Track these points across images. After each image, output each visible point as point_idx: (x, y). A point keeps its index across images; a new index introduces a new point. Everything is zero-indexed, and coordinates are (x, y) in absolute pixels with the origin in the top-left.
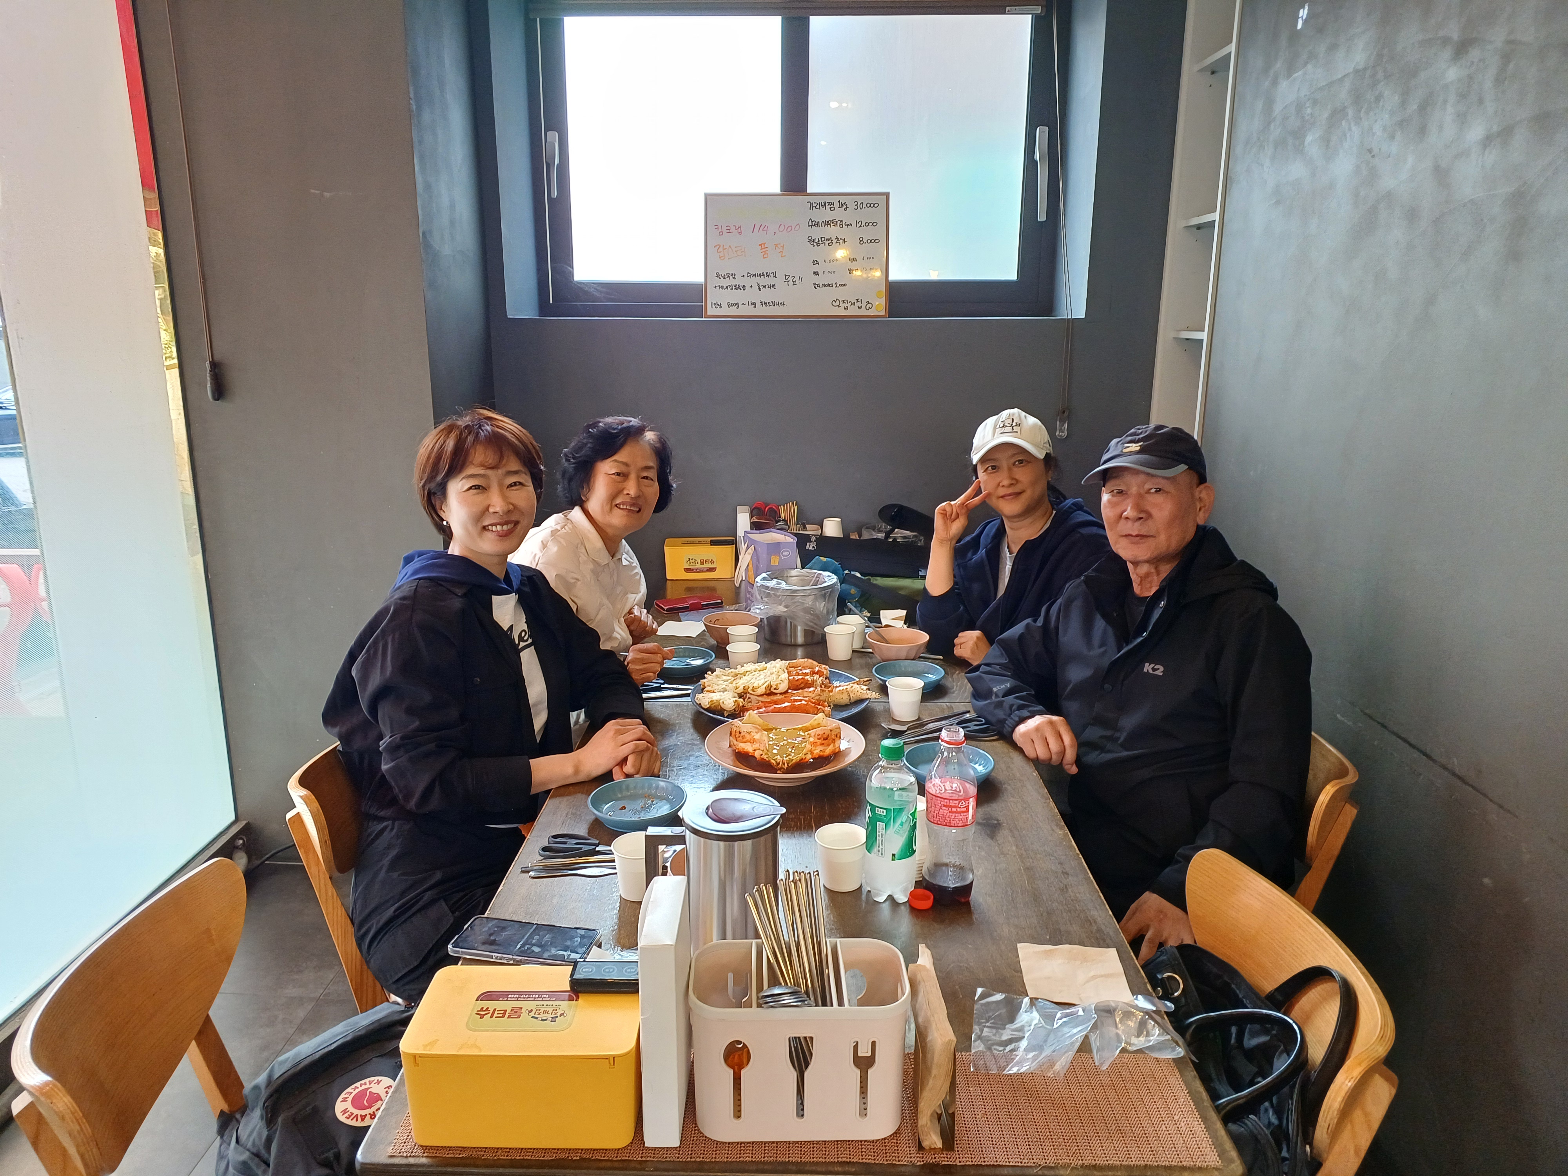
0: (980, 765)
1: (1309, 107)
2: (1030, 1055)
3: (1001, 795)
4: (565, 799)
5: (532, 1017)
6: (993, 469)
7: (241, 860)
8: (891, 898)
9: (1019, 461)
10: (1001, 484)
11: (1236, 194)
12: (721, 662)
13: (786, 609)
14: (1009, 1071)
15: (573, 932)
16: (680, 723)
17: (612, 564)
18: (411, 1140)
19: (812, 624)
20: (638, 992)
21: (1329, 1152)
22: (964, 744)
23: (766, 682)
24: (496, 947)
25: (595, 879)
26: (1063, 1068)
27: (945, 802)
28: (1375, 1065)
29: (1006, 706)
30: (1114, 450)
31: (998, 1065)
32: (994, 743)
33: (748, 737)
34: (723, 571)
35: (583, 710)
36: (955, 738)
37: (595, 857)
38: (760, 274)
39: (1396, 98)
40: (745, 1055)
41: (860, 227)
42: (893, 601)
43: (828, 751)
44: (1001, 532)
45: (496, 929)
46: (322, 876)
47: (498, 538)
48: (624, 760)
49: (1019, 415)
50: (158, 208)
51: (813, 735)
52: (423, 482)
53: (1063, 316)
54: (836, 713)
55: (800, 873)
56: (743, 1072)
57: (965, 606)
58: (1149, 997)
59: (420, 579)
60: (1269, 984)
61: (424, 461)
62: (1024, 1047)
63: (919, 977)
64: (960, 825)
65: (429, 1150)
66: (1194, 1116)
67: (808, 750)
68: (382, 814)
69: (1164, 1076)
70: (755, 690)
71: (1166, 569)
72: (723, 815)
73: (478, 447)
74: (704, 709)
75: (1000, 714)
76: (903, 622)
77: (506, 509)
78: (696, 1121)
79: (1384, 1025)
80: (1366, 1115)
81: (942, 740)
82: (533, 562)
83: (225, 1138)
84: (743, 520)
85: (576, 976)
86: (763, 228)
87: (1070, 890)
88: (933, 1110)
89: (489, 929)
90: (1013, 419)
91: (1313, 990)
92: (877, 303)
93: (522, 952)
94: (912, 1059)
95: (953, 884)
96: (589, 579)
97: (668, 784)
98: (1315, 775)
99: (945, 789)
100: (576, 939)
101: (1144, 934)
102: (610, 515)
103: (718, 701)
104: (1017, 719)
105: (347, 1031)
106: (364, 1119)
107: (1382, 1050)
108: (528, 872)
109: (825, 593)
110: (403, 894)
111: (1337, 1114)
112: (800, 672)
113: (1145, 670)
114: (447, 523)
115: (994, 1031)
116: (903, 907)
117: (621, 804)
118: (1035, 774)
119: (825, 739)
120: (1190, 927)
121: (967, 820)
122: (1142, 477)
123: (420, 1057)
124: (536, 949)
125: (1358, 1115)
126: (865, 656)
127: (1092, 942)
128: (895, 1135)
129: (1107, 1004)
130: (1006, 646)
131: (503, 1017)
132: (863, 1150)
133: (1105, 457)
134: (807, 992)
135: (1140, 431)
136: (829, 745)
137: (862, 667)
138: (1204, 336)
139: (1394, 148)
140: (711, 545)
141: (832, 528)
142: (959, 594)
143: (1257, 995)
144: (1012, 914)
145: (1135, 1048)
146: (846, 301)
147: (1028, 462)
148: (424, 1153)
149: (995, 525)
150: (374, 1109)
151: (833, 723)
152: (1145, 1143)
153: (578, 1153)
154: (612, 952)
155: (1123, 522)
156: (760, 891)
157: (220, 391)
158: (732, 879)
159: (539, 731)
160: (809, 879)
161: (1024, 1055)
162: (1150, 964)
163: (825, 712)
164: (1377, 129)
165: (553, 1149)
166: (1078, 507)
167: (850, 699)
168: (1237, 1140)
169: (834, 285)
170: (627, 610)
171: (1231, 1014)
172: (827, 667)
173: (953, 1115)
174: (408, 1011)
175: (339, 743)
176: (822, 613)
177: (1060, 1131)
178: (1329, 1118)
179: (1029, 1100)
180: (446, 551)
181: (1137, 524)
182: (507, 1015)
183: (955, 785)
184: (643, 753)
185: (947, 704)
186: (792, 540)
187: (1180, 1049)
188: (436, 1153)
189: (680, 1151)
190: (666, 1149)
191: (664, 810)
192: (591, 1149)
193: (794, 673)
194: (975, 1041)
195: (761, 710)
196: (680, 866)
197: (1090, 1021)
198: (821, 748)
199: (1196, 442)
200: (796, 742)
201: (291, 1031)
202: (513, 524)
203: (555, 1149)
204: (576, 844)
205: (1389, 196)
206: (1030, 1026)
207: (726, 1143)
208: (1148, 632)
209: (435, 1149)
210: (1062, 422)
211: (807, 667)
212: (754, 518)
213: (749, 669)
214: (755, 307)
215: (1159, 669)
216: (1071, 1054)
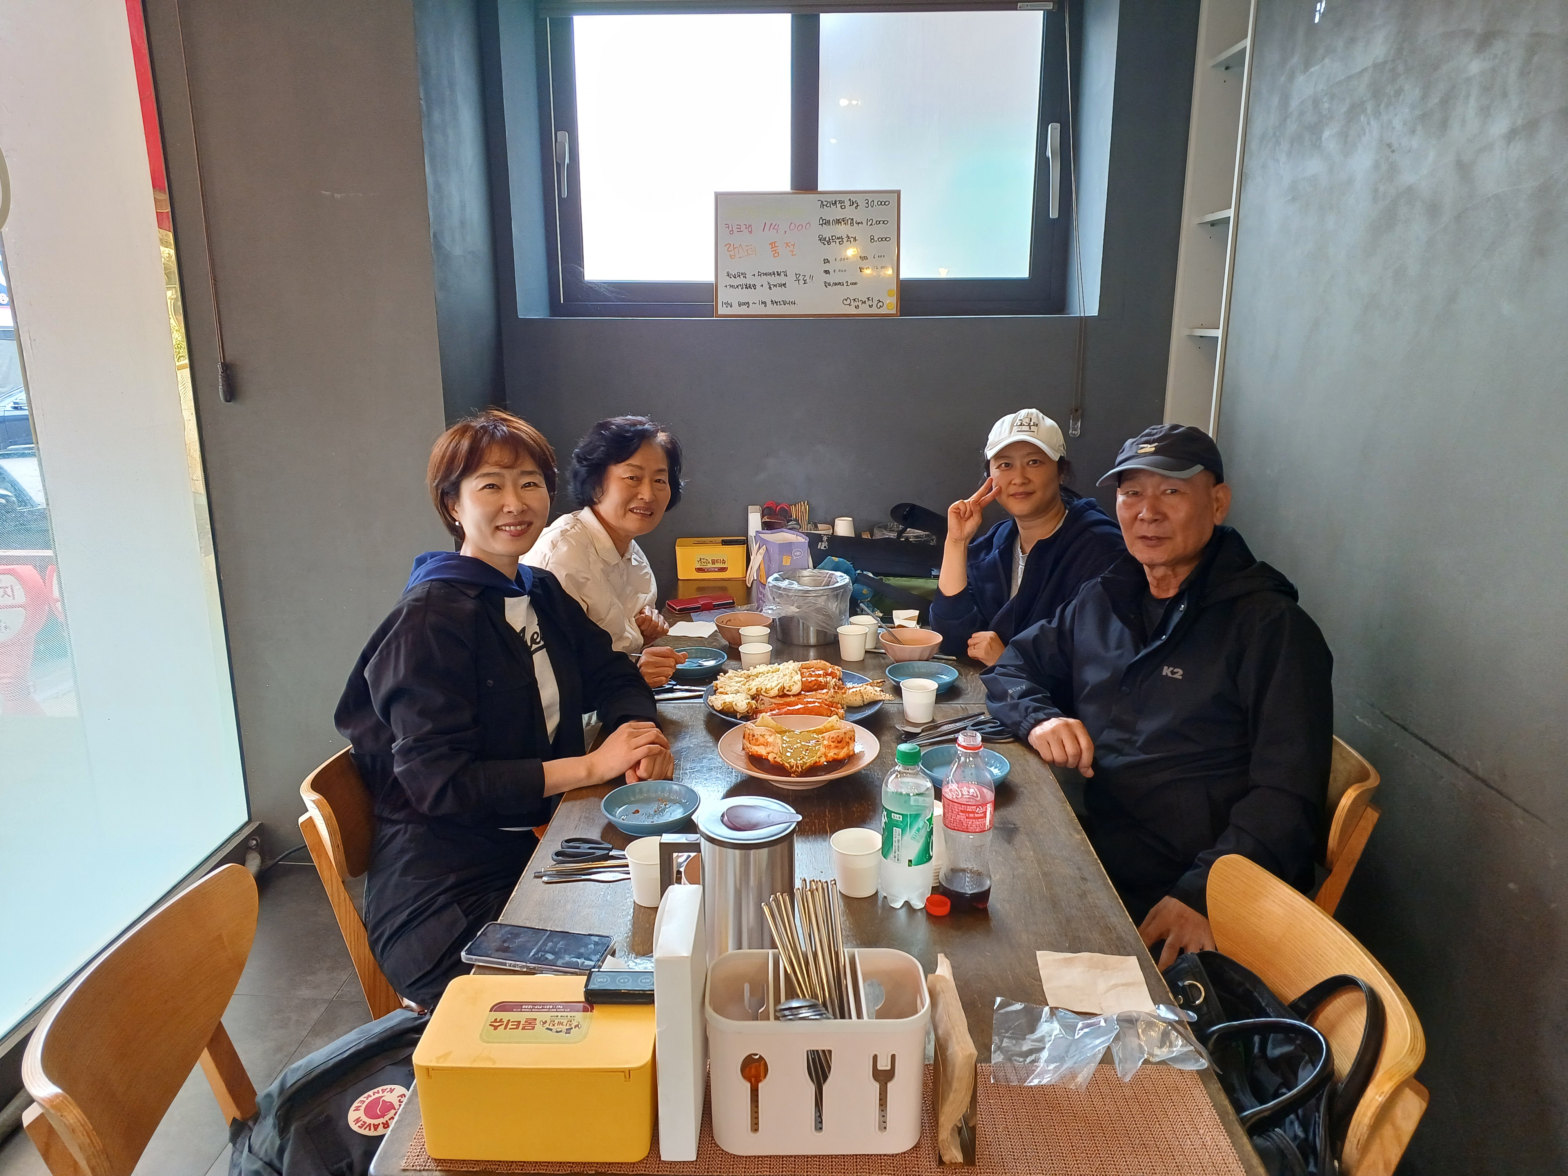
0: (995, 768)
1: (1326, 102)
2: (1052, 1067)
3: (1017, 799)
4: (578, 802)
5: (547, 1029)
6: (1006, 466)
7: (254, 863)
8: (907, 904)
9: (1033, 460)
10: (1013, 482)
11: (1251, 191)
12: (733, 663)
13: (798, 610)
14: (1030, 1082)
15: (587, 940)
16: (693, 725)
17: (622, 564)
18: (425, 1153)
19: (824, 624)
20: (653, 1002)
21: (1358, 1167)
22: (981, 749)
23: (779, 683)
24: (511, 955)
25: (609, 884)
26: (1085, 1080)
27: (963, 808)
28: (1406, 1080)
29: (1022, 708)
30: (1129, 451)
31: (1019, 1077)
32: (1010, 746)
33: (761, 740)
34: (734, 571)
35: (596, 712)
36: (972, 743)
37: (609, 862)
38: (770, 273)
39: (1417, 91)
40: (762, 1068)
41: (871, 225)
42: (906, 601)
43: (842, 754)
44: (1014, 533)
45: (509, 936)
46: (334, 880)
47: (511, 537)
48: (638, 763)
49: (1037, 415)
50: (169, 210)
51: (826, 738)
52: (437, 481)
53: (1076, 314)
54: (849, 715)
55: (817, 882)
56: (760, 1085)
57: (978, 607)
58: (1172, 1006)
59: (432, 580)
60: (1293, 992)
61: (438, 460)
62: (1044, 1059)
63: (938, 988)
64: (977, 830)
65: (442, 1163)
66: (1219, 1130)
67: (822, 753)
68: (395, 817)
69: (1187, 1089)
70: (768, 692)
71: (1184, 572)
72: (738, 822)
73: (493, 448)
74: (716, 711)
75: (1016, 716)
76: (916, 622)
77: (520, 509)
78: (712, 1134)
79: (1414, 1037)
80: (1396, 1128)
81: (959, 745)
82: (543, 561)
83: (237, 1146)
84: (755, 520)
85: (591, 987)
86: (775, 227)
87: (1088, 896)
88: (954, 1124)
89: (503, 936)
90: (1031, 419)
91: (1338, 1000)
92: (888, 302)
93: (536, 959)
94: (931, 1070)
95: (971, 890)
96: (599, 578)
97: (680, 787)
98: (1335, 778)
99: (962, 794)
100: (590, 946)
101: (1164, 938)
102: (624, 519)
103: (731, 703)
104: (1032, 721)
105: (360, 1038)
106: (378, 1127)
107: (1413, 1064)
108: (541, 877)
109: (838, 593)
110: (417, 897)
111: (1367, 1130)
112: (813, 674)
113: (1164, 673)
114: (460, 523)
115: (1014, 1042)
116: (919, 913)
117: (634, 807)
118: (1052, 777)
119: (839, 742)
120: (1211, 933)
121: (985, 825)
122: (1156, 479)
123: (433, 1069)
124: (550, 957)
125: (1387, 1131)
126: (877, 656)
127: (1112, 950)
128: (915, 1149)
129: (1130, 1014)
130: (1020, 647)
131: (517, 1028)
132: (883, 1164)
133: (1120, 458)
134: (824, 1004)
135: (1155, 431)
136: (843, 748)
137: (875, 668)
138: (1219, 333)
139: (1415, 143)
140: (723, 545)
141: (843, 527)
142: (973, 595)
143: (1280, 1004)
144: (1031, 921)
145: (1157, 1060)
146: (857, 300)
147: (1042, 463)
148: (437, 1167)
149: (1007, 526)
150: (387, 1118)
151: (847, 726)
152: (1170, 1158)
153: (593, 1166)
154: (626, 959)
155: (1138, 523)
156: (776, 900)
157: (232, 392)
158: (748, 888)
159: (552, 733)
160: (825, 888)
161: (1045, 1066)
162: (1170, 971)
163: (839, 714)
164: (1397, 123)
165: (567, 1163)
166: (1091, 506)
167: (863, 701)
168: (1263, 1155)
169: (844, 283)
170: (637, 610)
171: (1254, 1024)
172: (840, 668)
173: (973, 1129)
174: (421, 1018)
175: (351, 746)
176: (833, 612)
177: (1083, 1145)
178: (1358, 1133)
179: (1051, 1113)
180: (458, 552)
181: (1153, 526)
182: (521, 1026)
183: (972, 791)
184: (656, 756)
185: (962, 705)
186: (804, 540)
187: (1204, 1061)
188: (450, 1167)
189: (696, 1165)
190: (682, 1163)
191: (676, 814)
192: (606, 1163)
193: (807, 674)
194: (995, 1052)
195: (774, 712)
196: (695, 875)
197: (1112, 1031)
198: (836, 751)
199: (1211, 440)
200: (810, 744)
201: (305, 1033)
202: (526, 525)
203: (570, 1163)
204: (589, 848)
205: (1410, 191)
206: (1050, 1036)
207: (743, 1157)
208: (1168, 635)
209: (448, 1163)
210: (1075, 421)
211: (820, 668)
212: (766, 517)
213: (761, 671)
214: (765, 306)
215: (1178, 672)
216: (1093, 1066)
